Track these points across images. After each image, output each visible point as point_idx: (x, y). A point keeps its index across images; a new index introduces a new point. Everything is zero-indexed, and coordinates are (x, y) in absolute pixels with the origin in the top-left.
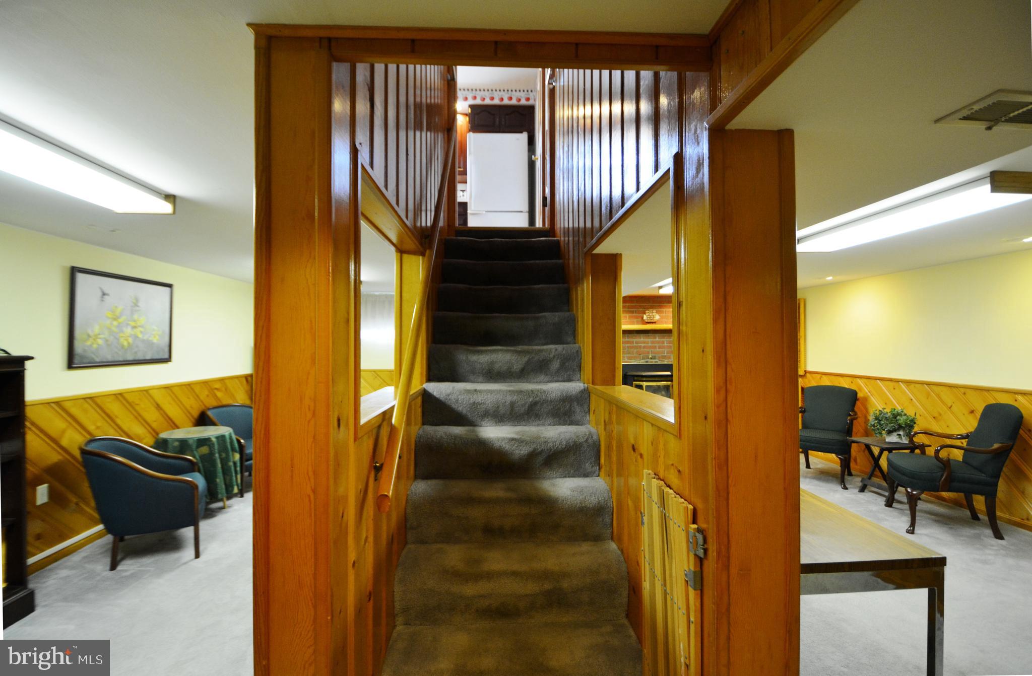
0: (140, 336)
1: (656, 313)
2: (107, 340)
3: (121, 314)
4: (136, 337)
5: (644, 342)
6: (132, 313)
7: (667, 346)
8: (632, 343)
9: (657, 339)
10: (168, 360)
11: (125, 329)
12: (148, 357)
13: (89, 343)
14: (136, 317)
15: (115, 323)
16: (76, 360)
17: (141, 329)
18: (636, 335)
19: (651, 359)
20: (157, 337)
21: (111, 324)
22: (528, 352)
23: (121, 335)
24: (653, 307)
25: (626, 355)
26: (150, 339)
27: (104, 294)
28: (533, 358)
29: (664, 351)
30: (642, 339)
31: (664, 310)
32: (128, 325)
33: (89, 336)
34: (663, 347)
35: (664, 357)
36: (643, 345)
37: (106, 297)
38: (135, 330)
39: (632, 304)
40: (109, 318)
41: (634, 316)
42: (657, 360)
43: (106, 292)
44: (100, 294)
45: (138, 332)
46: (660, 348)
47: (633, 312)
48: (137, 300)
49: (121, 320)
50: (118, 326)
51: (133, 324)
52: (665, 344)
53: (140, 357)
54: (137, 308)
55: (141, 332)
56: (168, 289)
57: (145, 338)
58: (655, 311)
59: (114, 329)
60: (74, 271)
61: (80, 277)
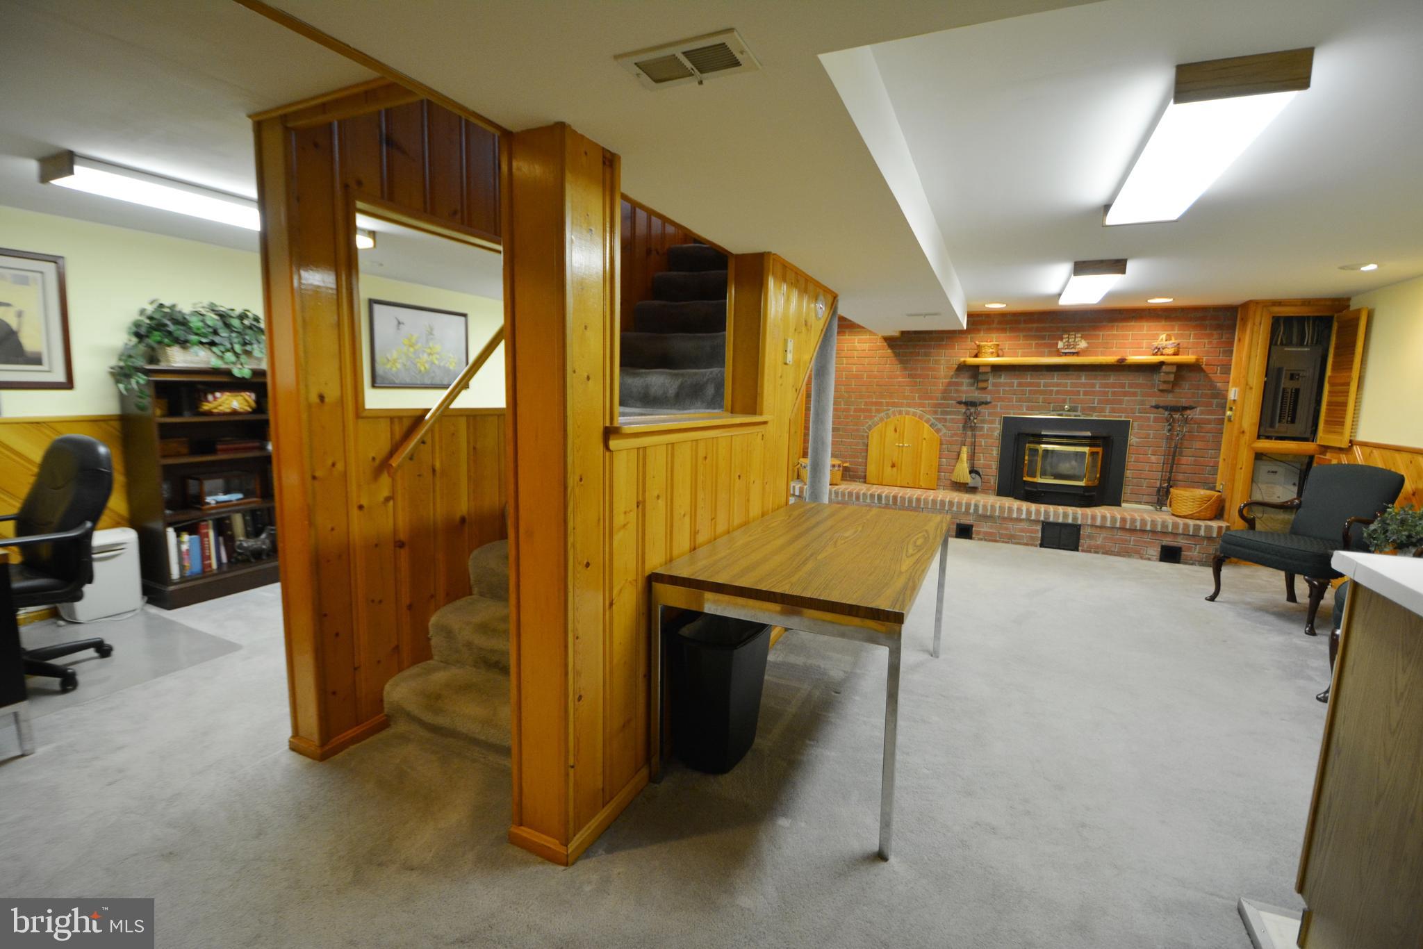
0: (436, 362)
1: (1081, 337)
2: (405, 365)
3: (417, 342)
4: (432, 363)
5: (1058, 385)
6: (427, 341)
7: (1100, 391)
8: (1038, 385)
9: (1083, 380)
10: (466, 386)
11: (421, 356)
12: (445, 382)
13: (388, 366)
14: (431, 344)
15: (412, 350)
16: (378, 380)
17: (438, 357)
18: (1045, 373)
19: (1069, 411)
20: (454, 364)
21: (408, 350)
22: (683, 375)
23: (418, 360)
24: (1077, 330)
25: (1025, 404)
26: (447, 365)
27: (399, 323)
28: (686, 381)
29: (1094, 399)
30: (1056, 379)
31: (1101, 333)
32: (424, 351)
33: (388, 360)
34: (1093, 393)
35: (1093, 409)
36: (1055, 389)
37: (401, 325)
38: (431, 357)
39: (1042, 325)
40: (406, 345)
41: (1045, 343)
42: (1079, 413)
43: (401, 321)
44: (396, 323)
45: (434, 358)
46: (1086, 393)
47: (1043, 338)
48: (432, 329)
49: (417, 347)
50: (415, 352)
51: (429, 351)
52: (1097, 389)
53: (437, 381)
54: (431, 336)
55: (437, 359)
56: (463, 319)
57: (442, 364)
58: (1080, 335)
59: (411, 355)
60: (371, 302)
61: (377, 307)
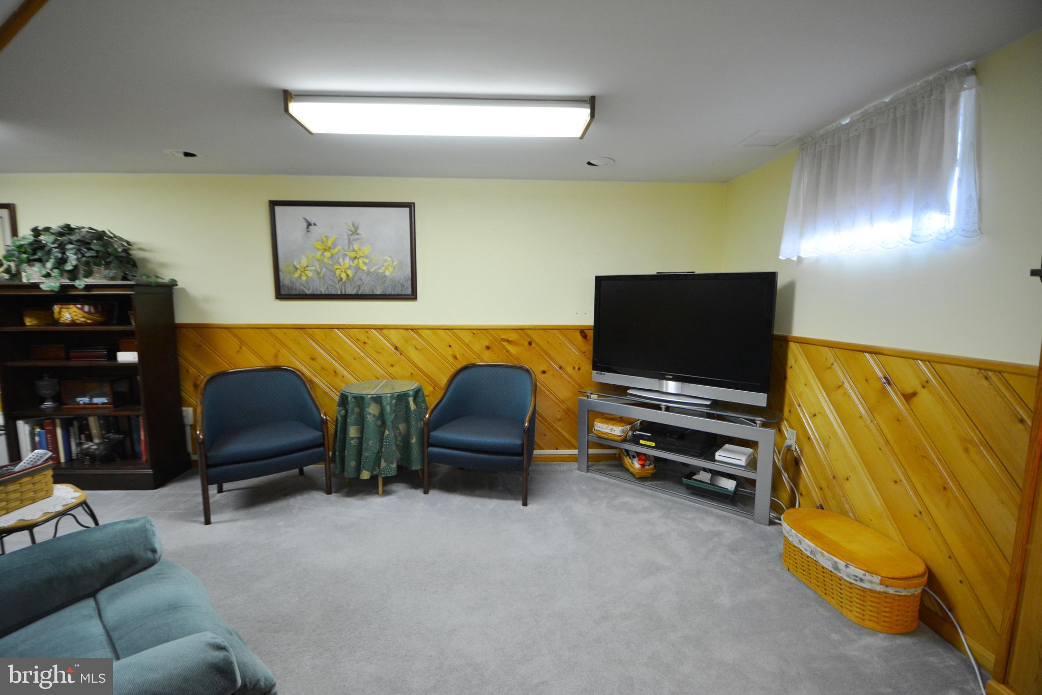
0: (364, 268)
2: (319, 273)
3: (335, 245)
4: (358, 269)
6: (350, 243)
10: (413, 296)
11: (341, 261)
12: (379, 292)
13: (296, 275)
14: (356, 246)
15: (327, 254)
16: (283, 291)
17: (367, 261)
20: (392, 269)
21: (323, 255)
23: (336, 266)
26: (380, 271)
32: (345, 255)
33: (297, 269)
38: (356, 261)
40: (319, 250)
45: (361, 263)
48: (357, 227)
49: (335, 251)
50: (333, 257)
51: (353, 254)
53: (366, 290)
54: (356, 237)
55: (364, 263)
56: (406, 209)
57: (373, 270)
59: (327, 261)
60: (273, 204)
61: (281, 210)
